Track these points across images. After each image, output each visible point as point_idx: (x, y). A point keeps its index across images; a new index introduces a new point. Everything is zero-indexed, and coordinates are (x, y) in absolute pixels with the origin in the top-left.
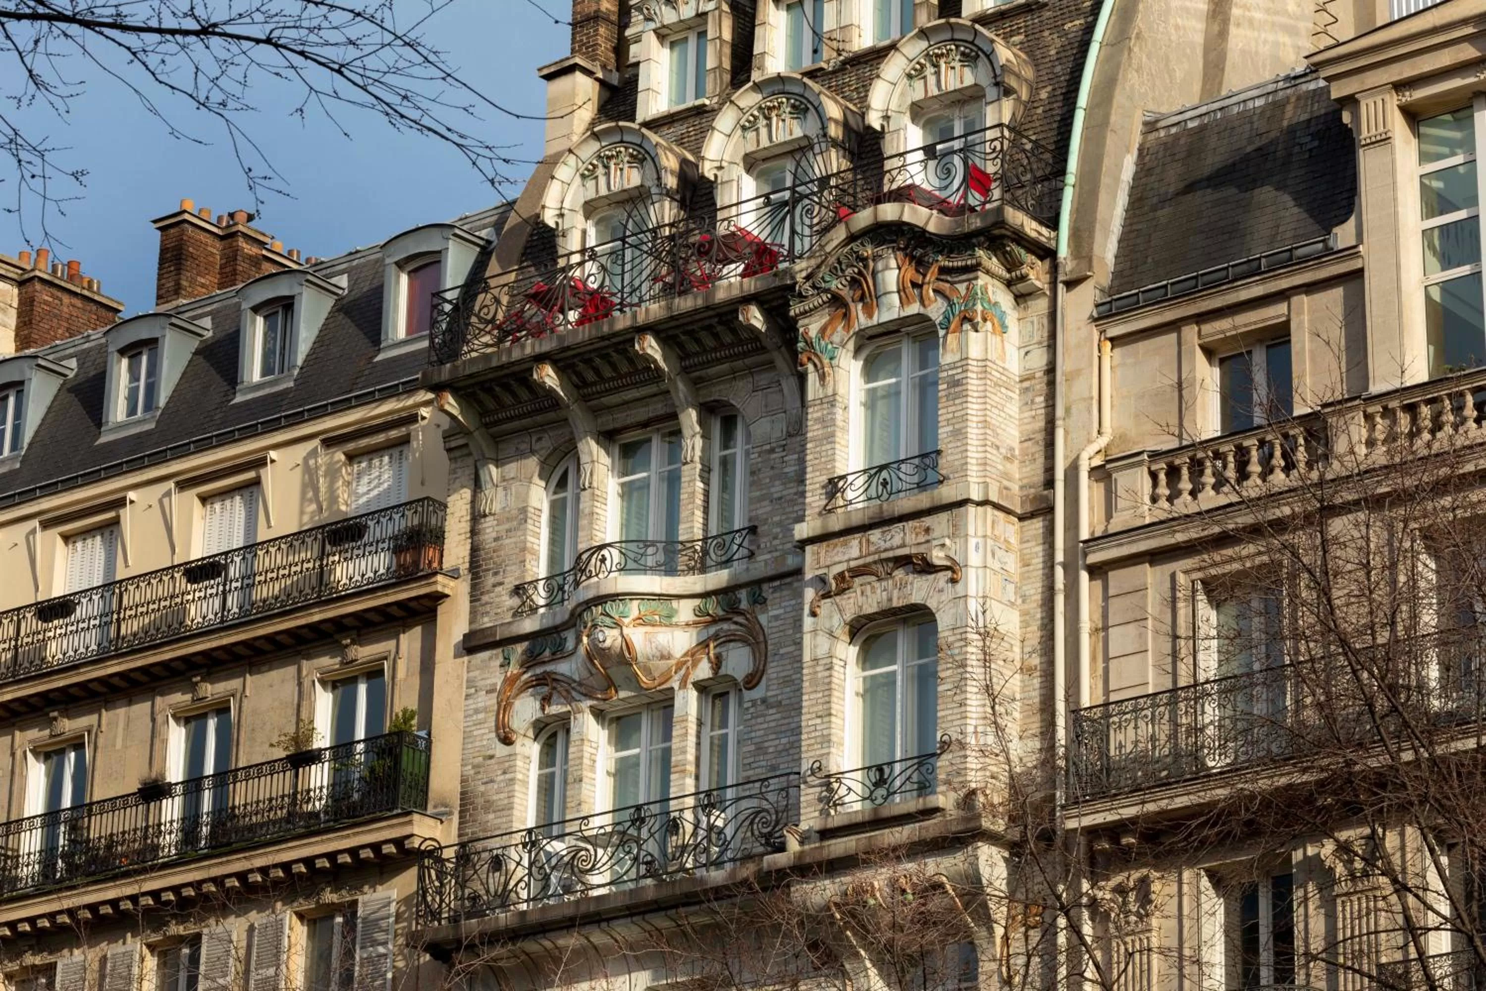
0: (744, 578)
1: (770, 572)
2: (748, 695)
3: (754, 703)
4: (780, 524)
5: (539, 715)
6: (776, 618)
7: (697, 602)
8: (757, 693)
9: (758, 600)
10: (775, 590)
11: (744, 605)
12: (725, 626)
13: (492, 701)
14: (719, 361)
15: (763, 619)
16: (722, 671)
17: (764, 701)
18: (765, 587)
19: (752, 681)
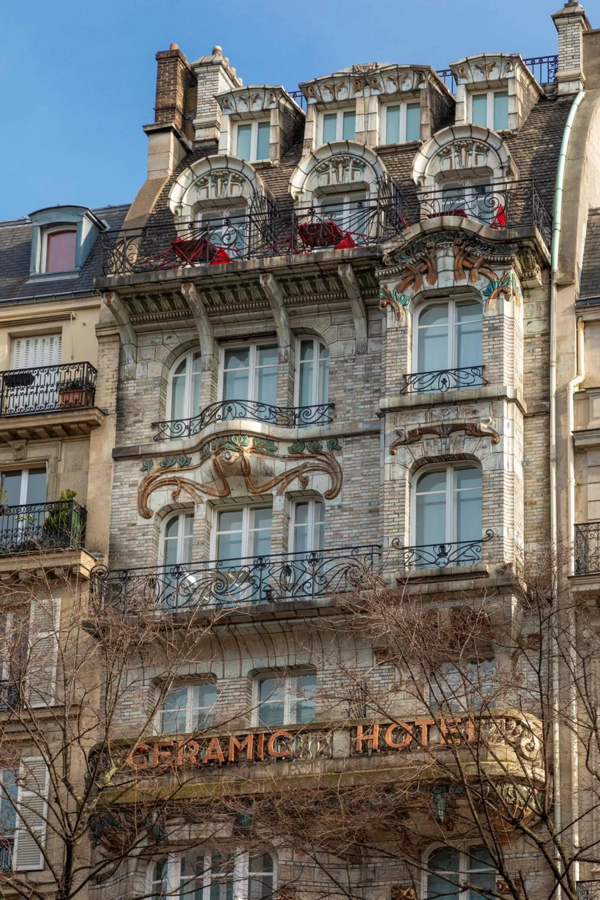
0: (327, 433)
1: (346, 431)
2: (328, 503)
3: (333, 507)
4: (351, 404)
5: (171, 502)
6: (349, 459)
7: (291, 445)
8: (336, 502)
9: (335, 447)
10: (348, 443)
11: (325, 450)
12: (311, 461)
13: (135, 491)
14: (311, 302)
15: (339, 459)
16: (309, 487)
17: (340, 507)
18: (340, 440)
19: (331, 494)
